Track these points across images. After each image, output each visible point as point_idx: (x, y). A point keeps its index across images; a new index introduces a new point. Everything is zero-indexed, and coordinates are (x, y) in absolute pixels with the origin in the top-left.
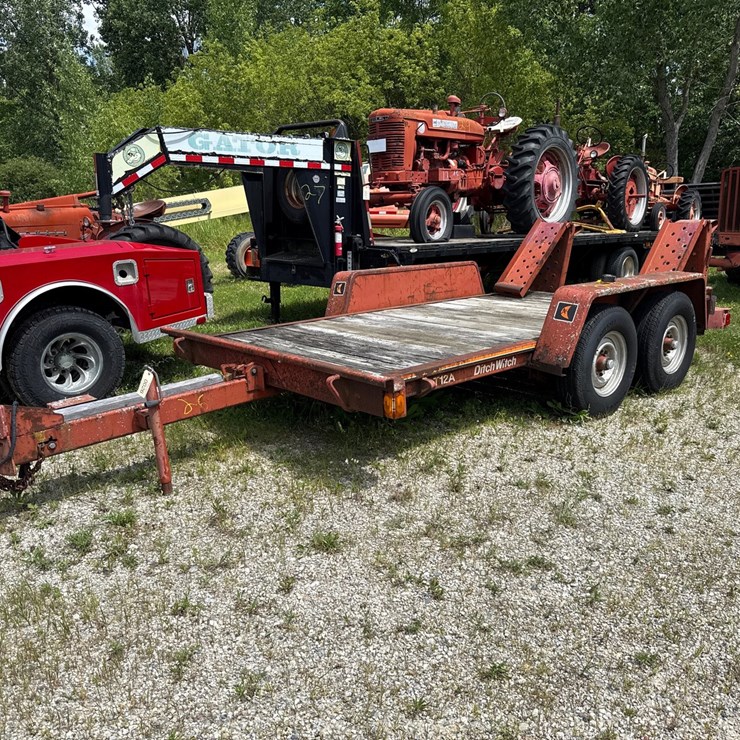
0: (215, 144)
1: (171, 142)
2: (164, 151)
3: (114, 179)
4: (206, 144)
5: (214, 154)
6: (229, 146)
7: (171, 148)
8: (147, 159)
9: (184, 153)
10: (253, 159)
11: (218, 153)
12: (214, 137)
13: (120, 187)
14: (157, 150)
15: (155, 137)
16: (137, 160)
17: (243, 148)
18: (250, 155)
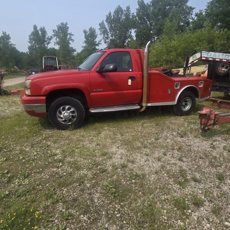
0: (213, 55)
1: (203, 55)
2: (201, 57)
3: (189, 63)
4: (210, 56)
5: (212, 58)
6: (216, 56)
7: (203, 56)
8: (197, 58)
9: (205, 57)
10: (220, 59)
11: (213, 57)
12: (213, 53)
13: (190, 65)
14: (200, 56)
15: (200, 53)
16: (195, 58)
17: (219, 57)
18: (220, 58)
